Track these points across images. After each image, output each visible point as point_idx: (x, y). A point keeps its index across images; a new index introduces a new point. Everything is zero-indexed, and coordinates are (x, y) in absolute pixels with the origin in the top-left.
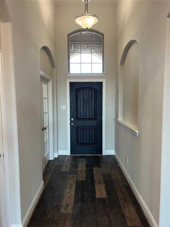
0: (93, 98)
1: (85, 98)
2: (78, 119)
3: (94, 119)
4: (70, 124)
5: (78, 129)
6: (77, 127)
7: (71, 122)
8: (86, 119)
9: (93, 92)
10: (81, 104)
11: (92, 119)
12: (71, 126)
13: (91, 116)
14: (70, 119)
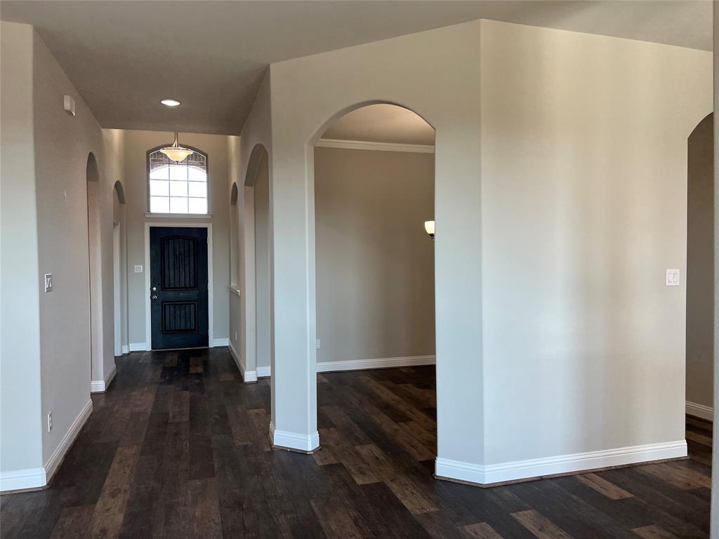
0: (192, 253)
1: (178, 253)
2: (165, 288)
3: (194, 287)
4: (151, 297)
5: (165, 305)
6: (162, 302)
7: (153, 293)
8: (180, 288)
9: (191, 243)
10: (171, 264)
11: (190, 287)
12: (153, 301)
13: (187, 283)
14: (151, 289)
